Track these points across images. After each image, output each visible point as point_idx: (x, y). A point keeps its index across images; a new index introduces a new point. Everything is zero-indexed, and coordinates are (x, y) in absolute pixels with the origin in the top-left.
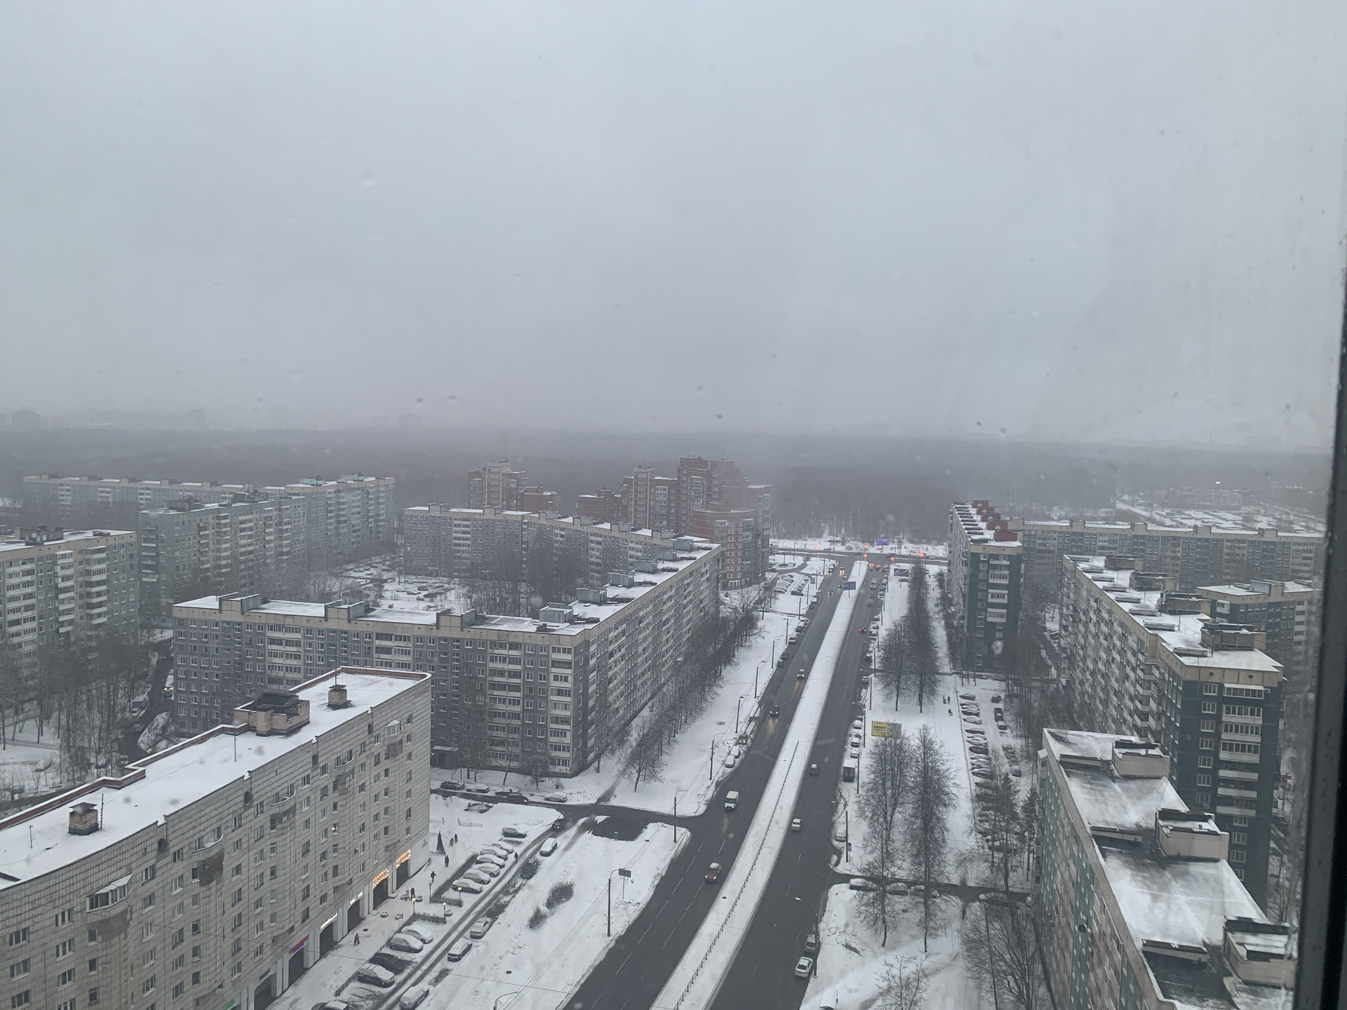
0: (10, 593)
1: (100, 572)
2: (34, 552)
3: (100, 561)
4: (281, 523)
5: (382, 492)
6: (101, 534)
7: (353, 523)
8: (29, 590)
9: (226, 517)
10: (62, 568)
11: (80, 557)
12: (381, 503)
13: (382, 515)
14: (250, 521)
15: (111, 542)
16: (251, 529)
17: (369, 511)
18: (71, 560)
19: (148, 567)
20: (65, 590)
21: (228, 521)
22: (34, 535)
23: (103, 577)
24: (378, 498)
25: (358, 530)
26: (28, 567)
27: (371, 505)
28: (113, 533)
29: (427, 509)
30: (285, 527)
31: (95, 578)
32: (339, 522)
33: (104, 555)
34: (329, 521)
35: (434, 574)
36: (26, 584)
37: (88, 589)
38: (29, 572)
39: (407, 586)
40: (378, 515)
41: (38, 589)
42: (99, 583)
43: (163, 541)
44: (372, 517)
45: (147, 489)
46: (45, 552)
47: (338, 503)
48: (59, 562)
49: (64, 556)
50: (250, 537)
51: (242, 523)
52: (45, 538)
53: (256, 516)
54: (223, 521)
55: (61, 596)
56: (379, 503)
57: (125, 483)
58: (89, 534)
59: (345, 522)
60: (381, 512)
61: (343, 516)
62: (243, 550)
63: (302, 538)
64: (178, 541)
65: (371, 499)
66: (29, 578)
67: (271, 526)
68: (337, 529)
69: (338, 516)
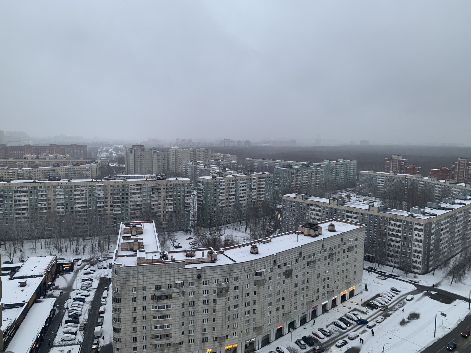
0: (240, 188)
1: (263, 184)
2: (246, 177)
3: (263, 181)
4: (317, 174)
5: (352, 165)
6: (264, 173)
7: (341, 176)
8: (245, 188)
9: (299, 171)
10: (253, 182)
11: (258, 180)
12: (352, 170)
13: (352, 174)
14: (307, 172)
15: (266, 176)
16: (307, 175)
17: (347, 172)
18: (256, 180)
19: (276, 185)
20: (255, 189)
21: (300, 172)
22: (247, 172)
23: (264, 186)
24: (350, 167)
25: (343, 179)
26: (245, 181)
27: (348, 170)
28: (267, 173)
29: (368, 172)
30: (318, 175)
31: (262, 186)
32: (336, 175)
33: (264, 179)
34: (333, 175)
35: (370, 196)
36: (245, 186)
37: (260, 189)
38: (245, 183)
39: (359, 199)
40: (350, 174)
41: (247, 188)
42: (263, 188)
43: (281, 177)
44: (348, 174)
45: (278, 163)
46: (249, 177)
47: (336, 169)
48: (253, 180)
49: (254, 179)
50: (307, 178)
51: (304, 173)
52: (249, 173)
53: (309, 171)
54: (299, 172)
55: (253, 191)
56: (350, 170)
57: (271, 161)
58: (261, 173)
59: (338, 175)
60: (351, 173)
61: (338, 173)
62: (304, 182)
63: (323, 179)
64: (285, 177)
65: (348, 168)
66: (245, 185)
67: (313, 175)
68: (336, 177)
69: (336, 173)
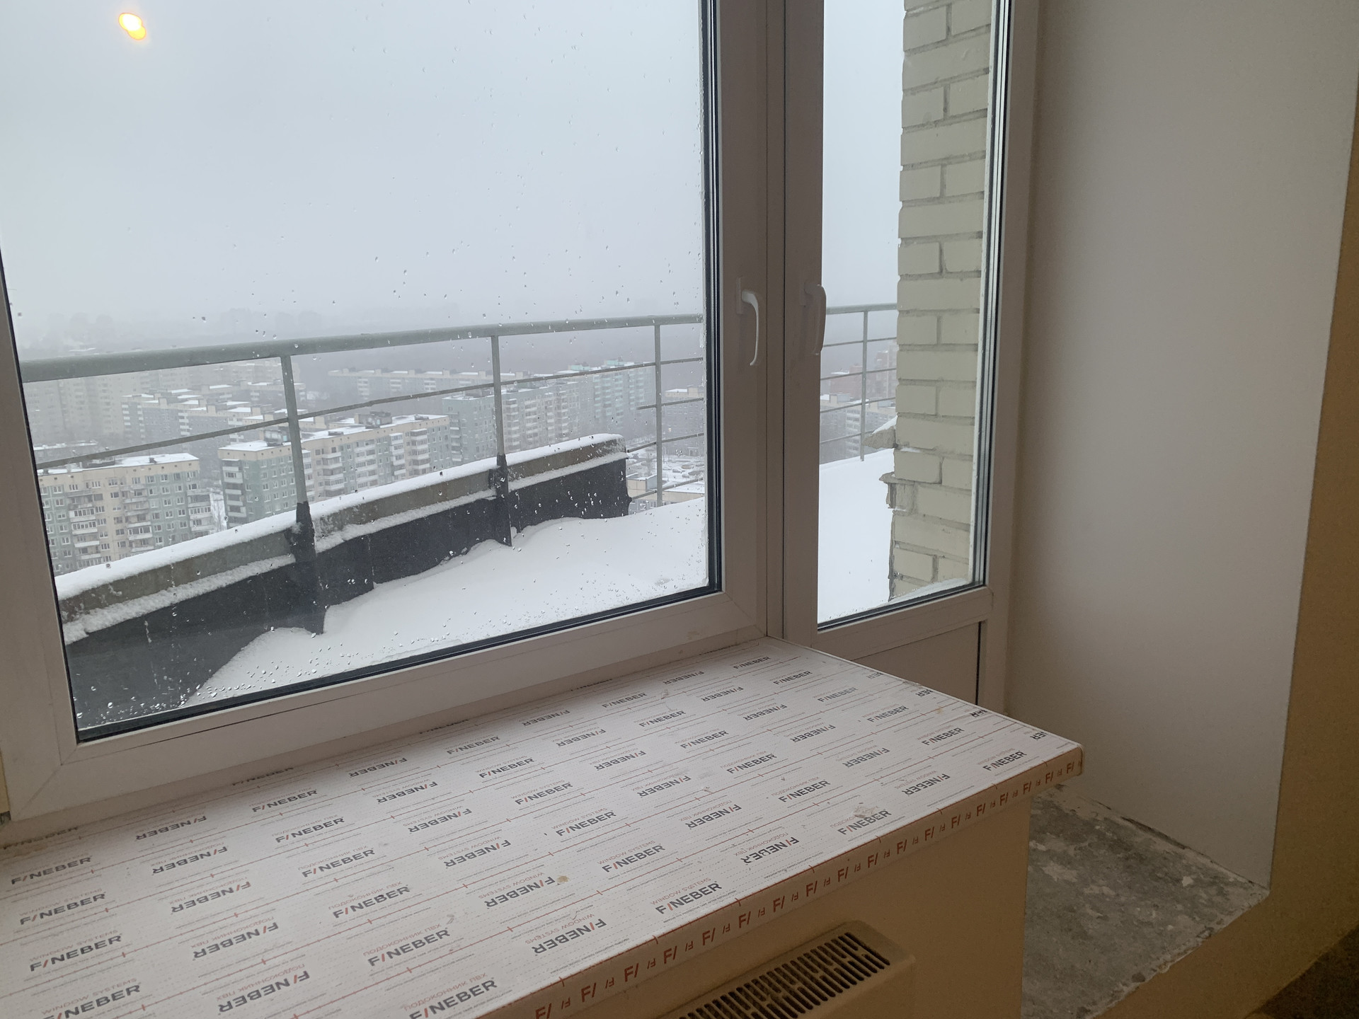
0: (360, 470)
1: (423, 452)
2: (373, 434)
3: (422, 442)
4: (559, 407)
6: (421, 419)
7: (617, 406)
8: (371, 468)
9: (514, 402)
10: (396, 448)
11: (409, 439)
12: (641, 387)
13: (642, 398)
14: (534, 405)
15: (430, 426)
16: (535, 413)
17: (630, 395)
18: (401, 441)
19: (454, 448)
20: (401, 467)
21: (516, 405)
22: (370, 420)
23: (426, 456)
24: (637, 382)
25: (622, 414)
26: (370, 447)
27: (631, 389)
28: (431, 417)
29: (686, 391)
30: (563, 411)
31: (420, 457)
32: (605, 406)
33: (425, 437)
34: (596, 405)
36: (371, 462)
38: (371, 452)
39: (671, 464)
40: (638, 398)
41: (379, 466)
43: (464, 425)
44: (633, 400)
46: (382, 435)
47: (604, 388)
48: (393, 443)
52: (378, 422)
56: (638, 387)
59: (610, 405)
60: (641, 395)
61: (609, 400)
62: (530, 432)
63: (577, 421)
64: (476, 424)
65: (631, 383)
67: (550, 410)
68: (604, 412)
69: (604, 400)
